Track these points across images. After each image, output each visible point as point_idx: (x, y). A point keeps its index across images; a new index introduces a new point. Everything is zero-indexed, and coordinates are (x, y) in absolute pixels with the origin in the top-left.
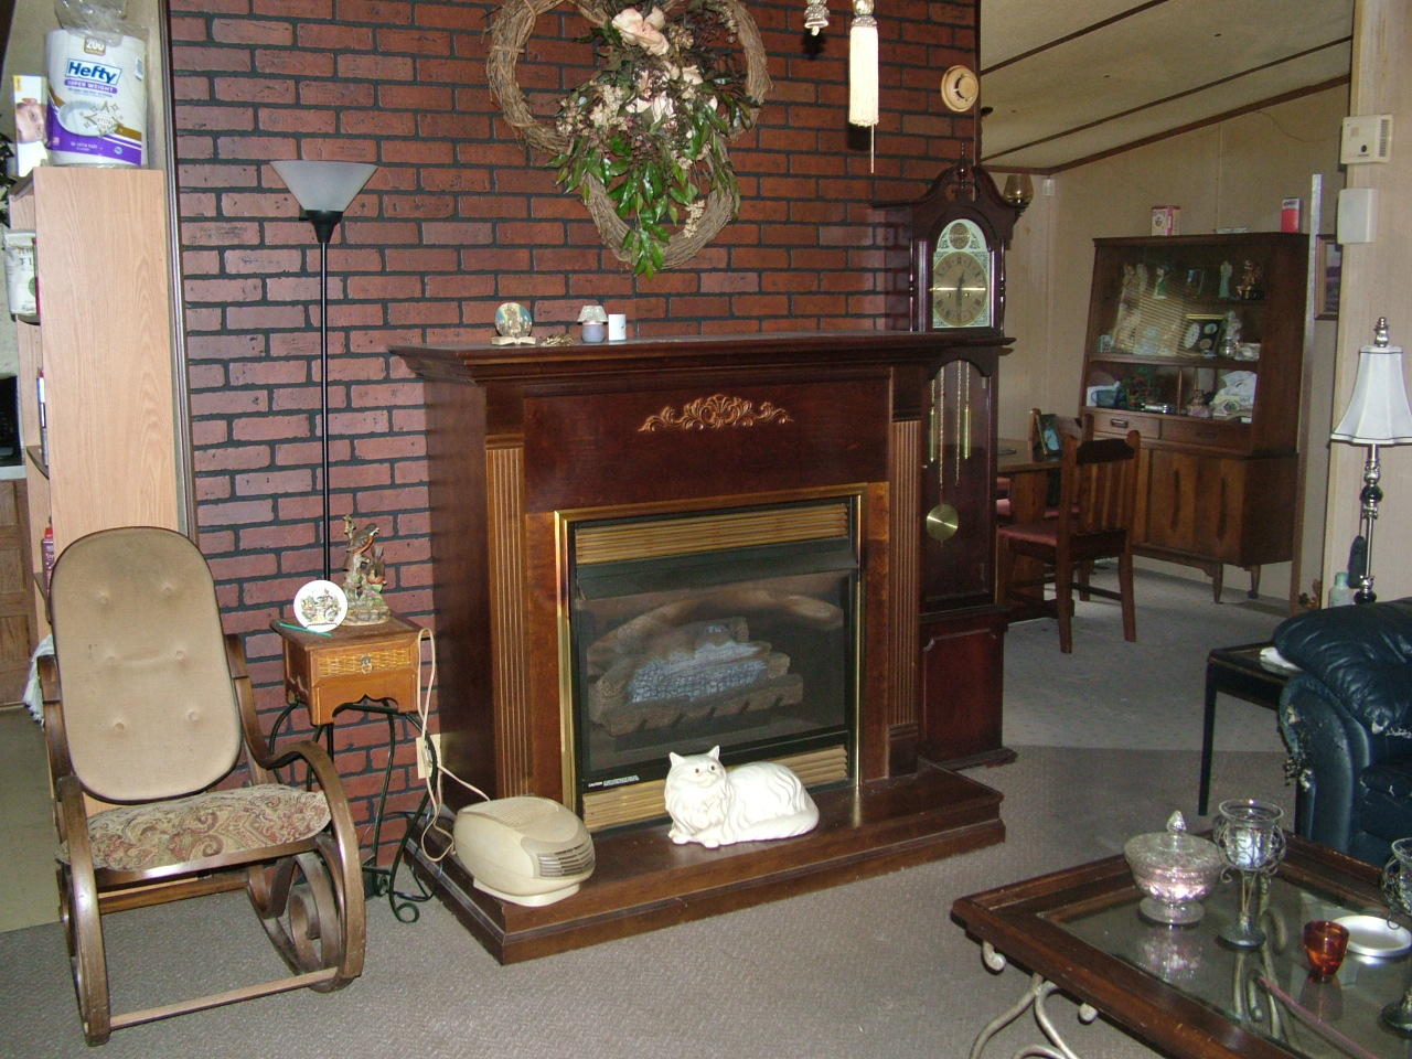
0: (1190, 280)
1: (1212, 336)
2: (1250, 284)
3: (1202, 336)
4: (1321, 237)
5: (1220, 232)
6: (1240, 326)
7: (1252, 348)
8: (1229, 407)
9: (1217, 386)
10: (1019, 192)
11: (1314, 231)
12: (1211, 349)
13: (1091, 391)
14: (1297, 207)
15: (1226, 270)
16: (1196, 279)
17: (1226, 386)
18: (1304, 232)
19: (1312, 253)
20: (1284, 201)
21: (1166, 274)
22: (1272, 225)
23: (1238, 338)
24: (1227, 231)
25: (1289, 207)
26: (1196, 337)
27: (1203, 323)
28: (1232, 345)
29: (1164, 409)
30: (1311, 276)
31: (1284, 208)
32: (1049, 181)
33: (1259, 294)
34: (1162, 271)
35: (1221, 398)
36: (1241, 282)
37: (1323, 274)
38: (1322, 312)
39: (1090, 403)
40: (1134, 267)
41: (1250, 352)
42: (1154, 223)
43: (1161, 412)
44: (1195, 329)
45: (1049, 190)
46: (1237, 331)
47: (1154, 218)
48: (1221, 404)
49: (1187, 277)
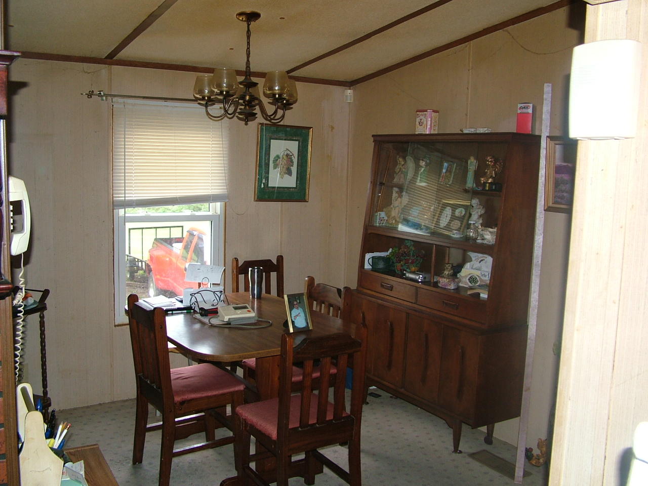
0: (444, 171)
1: (461, 219)
2: (491, 177)
3: (453, 217)
4: (551, 138)
5: (466, 131)
6: (483, 212)
7: (490, 232)
8: (472, 279)
9: (465, 260)
10: (277, 88)
11: (545, 132)
12: (459, 230)
13: (368, 256)
14: (530, 111)
15: (473, 164)
16: (449, 171)
17: (472, 261)
18: (537, 133)
19: (543, 152)
20: (519, 106)
21: (427, 165)
22: (509, 126)
23: (481, 221)
24: (472, 131)
25: (524, 111)
26: (449, 218)
27: (454, 207)
28: (476, 229)
29: (420, 278)
30: (542, 172)
31: (519, 111)
32: (349, 91)
33: (498, 185)
34: (424, 163)
35: (467, 271)
36: (484, 175)
37: (552, 171)
38: (550, 204)
39: (367, 266)
40: (404, 158)
41: (489, 236)
42: (417, 123)
43: (416, 281)
44: (448, 211)
45: (349, 98)
46: (480, 216)
47: (418, 120)
48: (466, 276)
49: (442, 169)
